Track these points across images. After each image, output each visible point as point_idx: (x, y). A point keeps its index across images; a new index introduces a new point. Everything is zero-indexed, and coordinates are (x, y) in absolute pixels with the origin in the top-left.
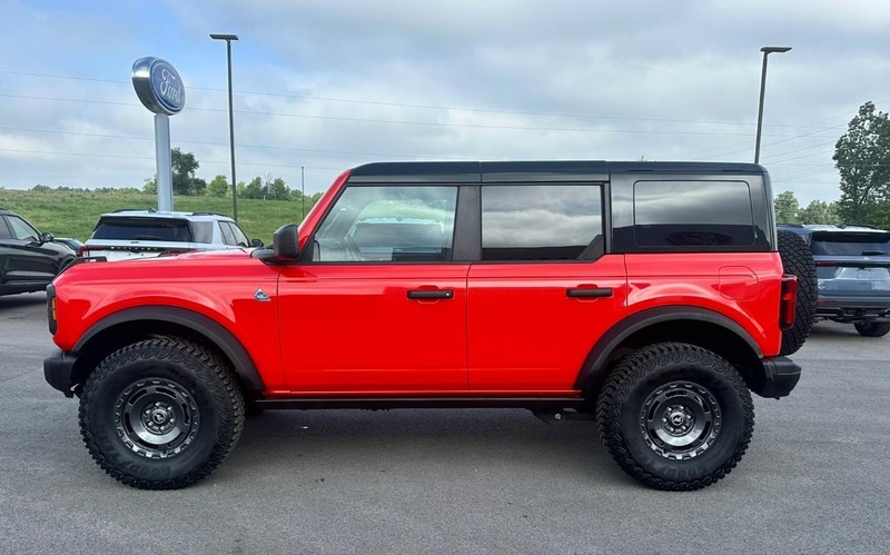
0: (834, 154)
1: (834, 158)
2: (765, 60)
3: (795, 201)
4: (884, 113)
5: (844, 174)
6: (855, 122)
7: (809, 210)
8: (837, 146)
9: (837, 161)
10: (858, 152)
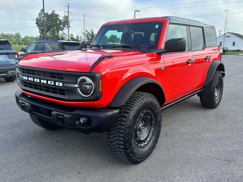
0: (36, 22)
1: (36, 24)
2: (135, 12)
3: (20, 36)
4: (47, 12)
5: (40, 28)
6: (40, 14)
7: (25, 38)
8: (36, 20)
9: (37, 25)
10: (42, 22)
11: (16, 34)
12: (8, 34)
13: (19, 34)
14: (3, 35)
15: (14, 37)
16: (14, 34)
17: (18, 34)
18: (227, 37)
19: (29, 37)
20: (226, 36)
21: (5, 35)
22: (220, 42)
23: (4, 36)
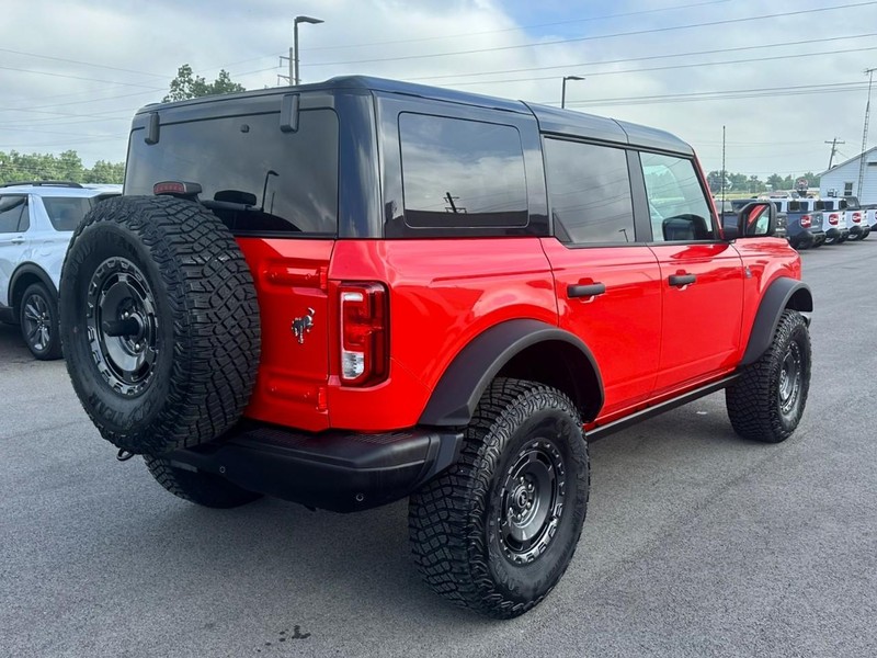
11: (63, 155)
12: (35, 155)
13: (75, 156)
14: (16, 161)
15: (57, 167)
16: (57, 156)
17: (72, 154)
18: (871, 164)
19: (110, 168)
20: (868, 161)
21: (24, 159)
22: (847, 184)
23: (21, 164)
